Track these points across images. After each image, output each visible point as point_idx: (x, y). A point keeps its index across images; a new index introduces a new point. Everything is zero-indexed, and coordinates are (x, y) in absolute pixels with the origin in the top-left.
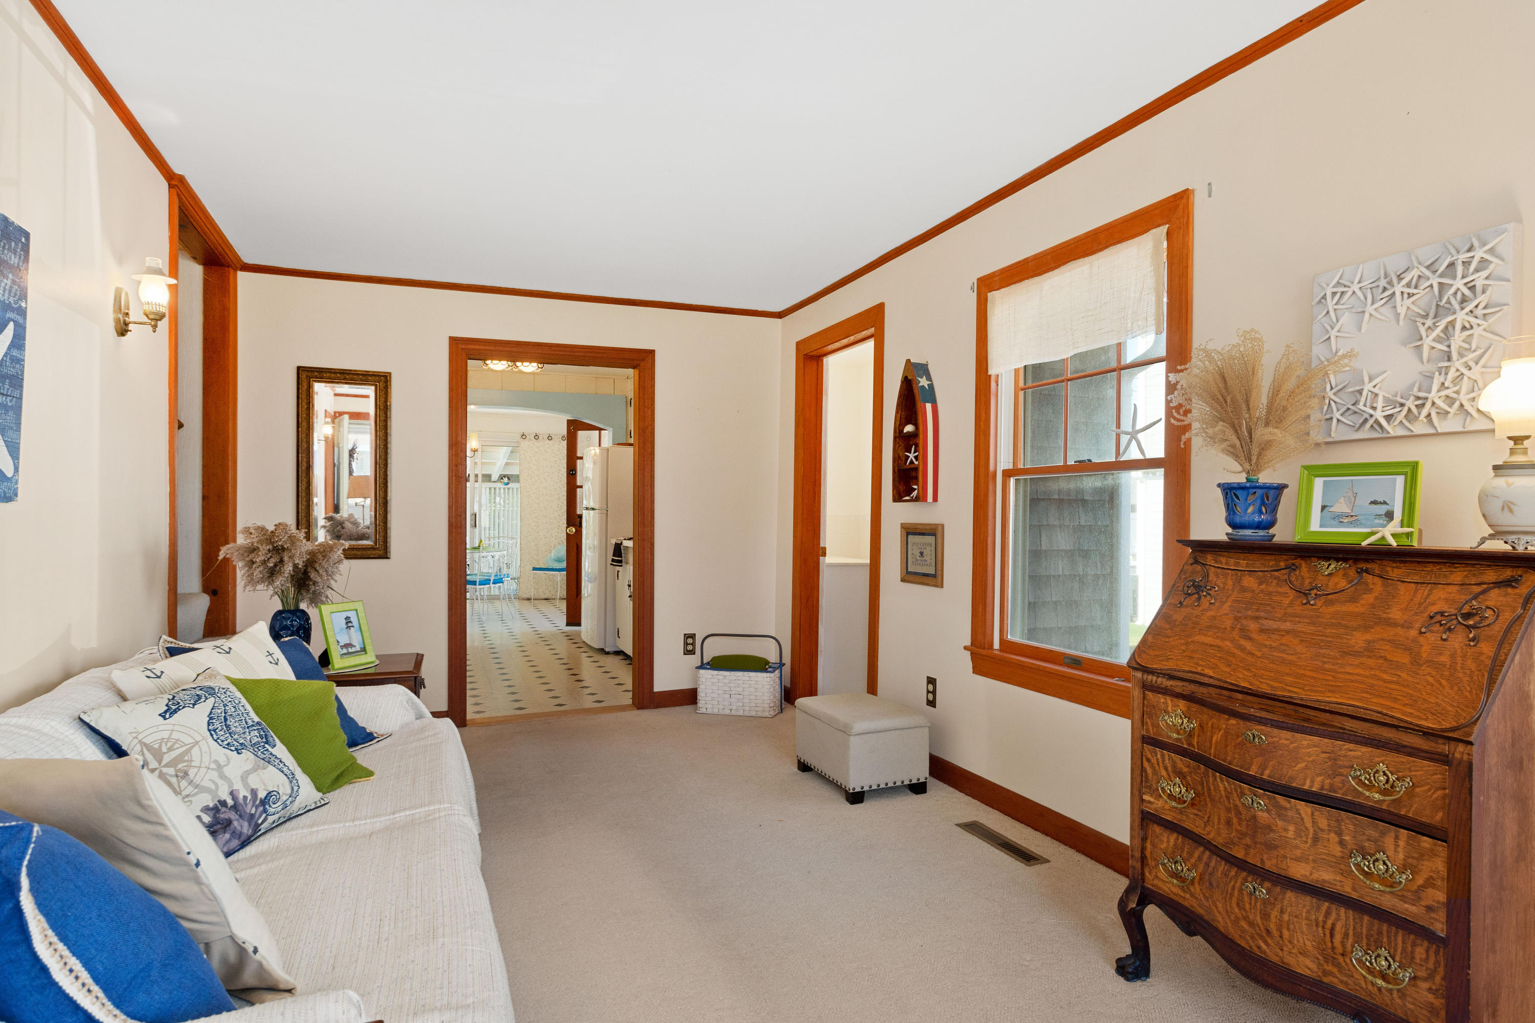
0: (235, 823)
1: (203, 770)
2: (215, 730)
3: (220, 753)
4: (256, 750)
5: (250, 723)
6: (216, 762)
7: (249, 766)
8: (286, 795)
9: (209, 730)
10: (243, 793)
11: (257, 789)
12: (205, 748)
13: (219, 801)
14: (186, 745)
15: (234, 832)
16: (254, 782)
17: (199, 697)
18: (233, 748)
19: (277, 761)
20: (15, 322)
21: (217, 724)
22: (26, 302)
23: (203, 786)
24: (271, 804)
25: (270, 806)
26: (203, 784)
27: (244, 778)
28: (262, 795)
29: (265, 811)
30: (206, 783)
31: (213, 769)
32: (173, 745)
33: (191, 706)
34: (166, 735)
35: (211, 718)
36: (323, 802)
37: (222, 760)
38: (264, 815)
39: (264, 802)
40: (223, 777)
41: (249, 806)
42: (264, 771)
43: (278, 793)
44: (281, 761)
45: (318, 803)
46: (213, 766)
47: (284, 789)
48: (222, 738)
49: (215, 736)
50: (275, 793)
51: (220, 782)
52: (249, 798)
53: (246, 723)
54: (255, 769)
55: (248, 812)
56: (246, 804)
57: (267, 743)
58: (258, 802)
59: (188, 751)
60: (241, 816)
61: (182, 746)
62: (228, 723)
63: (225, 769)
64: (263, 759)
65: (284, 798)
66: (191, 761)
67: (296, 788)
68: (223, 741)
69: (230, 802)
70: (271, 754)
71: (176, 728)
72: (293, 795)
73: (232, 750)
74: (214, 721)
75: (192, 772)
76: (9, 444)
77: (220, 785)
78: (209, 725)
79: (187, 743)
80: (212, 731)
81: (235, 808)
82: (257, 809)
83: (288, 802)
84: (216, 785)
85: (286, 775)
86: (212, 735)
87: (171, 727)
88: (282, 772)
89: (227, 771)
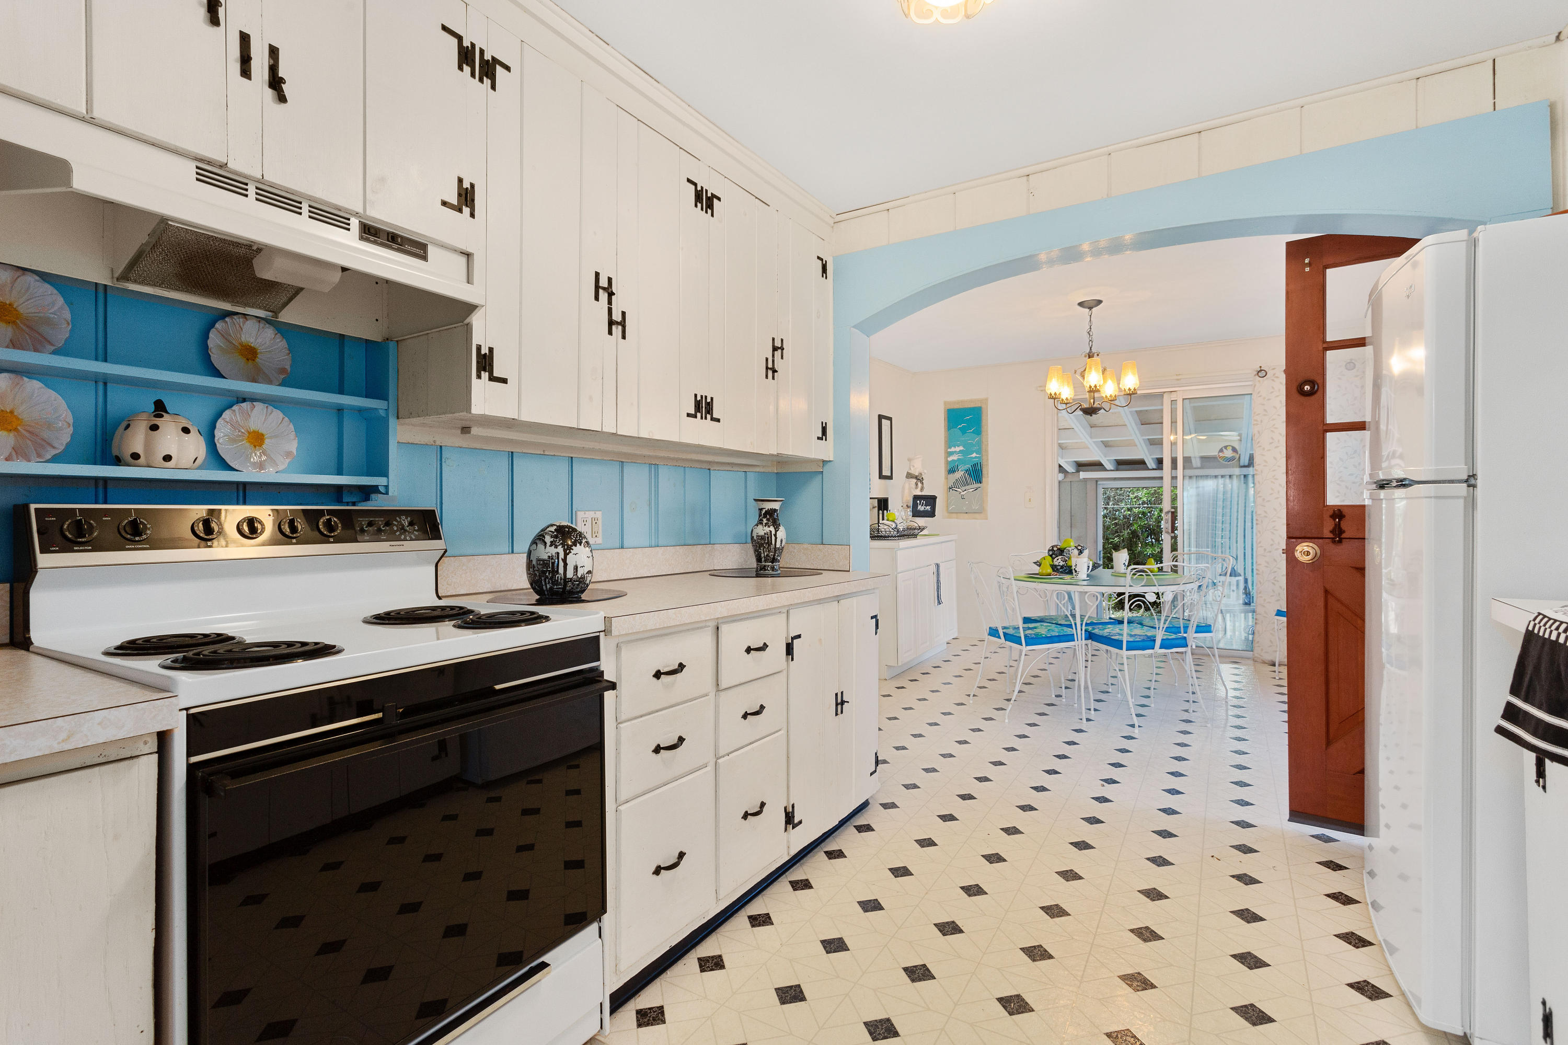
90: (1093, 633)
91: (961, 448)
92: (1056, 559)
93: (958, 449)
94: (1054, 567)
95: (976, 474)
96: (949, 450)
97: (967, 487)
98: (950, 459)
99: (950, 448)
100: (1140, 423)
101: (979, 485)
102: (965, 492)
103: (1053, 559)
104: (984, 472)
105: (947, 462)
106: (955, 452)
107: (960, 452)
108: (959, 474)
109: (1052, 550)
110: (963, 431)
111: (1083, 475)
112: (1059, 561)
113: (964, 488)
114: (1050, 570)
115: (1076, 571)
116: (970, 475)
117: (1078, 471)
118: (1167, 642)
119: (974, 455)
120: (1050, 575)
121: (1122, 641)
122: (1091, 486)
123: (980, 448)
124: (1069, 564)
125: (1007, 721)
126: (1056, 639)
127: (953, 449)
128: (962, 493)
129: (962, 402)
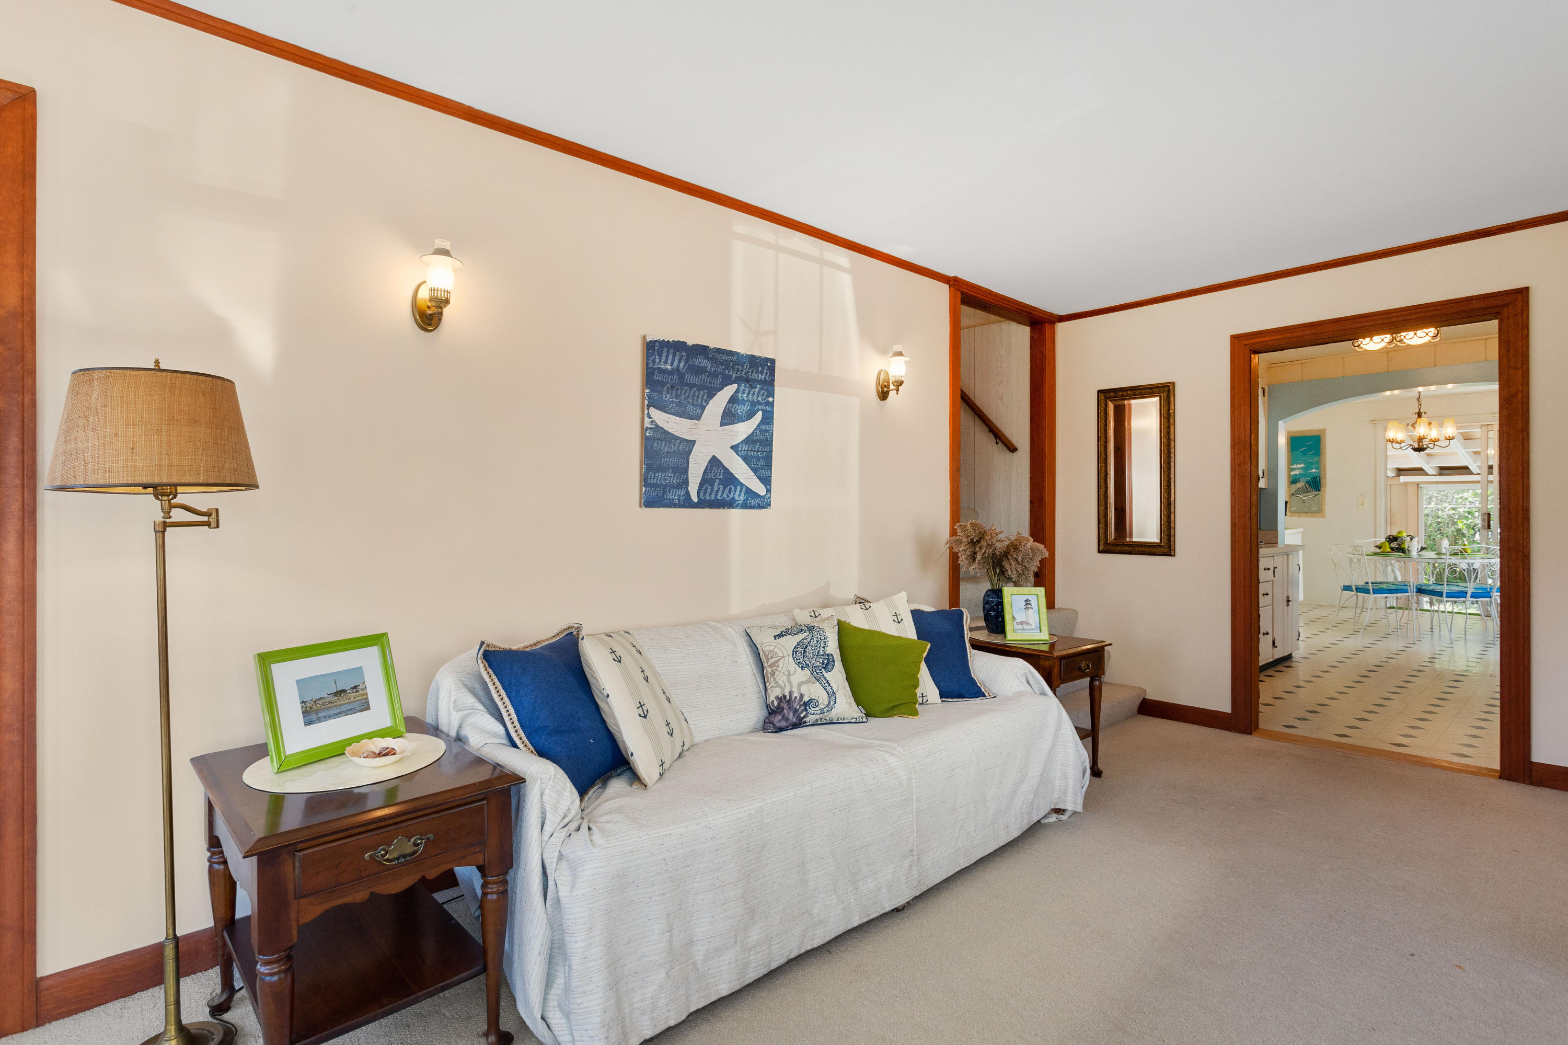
0: (785, 711)
1: (781, 674)
2: (796, 652)
3: (793, 666)
4: (814, 670)
5: (822, 652)
6: (789, 671)
7: (804, 679)
8: (823, 704)
9: (793, 651)
10: (796, 694)
11: (804, 695)
12: (786, 661)
13: (784, 695)
14: (778, 657)
15: (784, 716)
16: (804, 689)
17: (802, 630)
18: (800, 666)
19: (824, 681)
20: (763, 411)
21: (800, 649)
22: (773, 398)
23: (779, 684)
24: (811, 707)
25: (810, 708)
26: (779, 682)
27: (799, 685)
28: (806, 699)
29: (806, 710)
30: (781, 683)
31: (786, 675)
32: (773, 655)
33: (793, 635)
34: (772, 648)
35: (798, 645)
36: (861, 720)
37: (792, 671)
38: (805, 713)
39: (805, 704)
40: (789, 681)
41: (796, 704)
42: (813, 685)
43: (818, 702)
44: (827, 682)
45: (858, 719)
46: (786, 673)
47: (823, 698)
48: (798, 658)
49: (794, 656)
50: (815, 701)
51: (787, 684)
52: (798, 698)
53: (818, 652)
54: (807, 682)
55: (795, 707)
56: (795, 702)
57: (824, 668)
58: (802, 703)
59: (778, 661)
60: (789, 708)
61: (776, 657)
62: (806, 649)
63: (791, 677)
64: (815, 677)
65: (823, 707)
66: (778, 667)
67: (832, 703)
68: (797, 660)
69: (788, 698)
70: (823, 676)
71: (778, 646)
72: (830, 707)
73: (799, 667)
74: (799, 646)
75: (777, 673)
76: (761, 477)
77: (786, 685)
78: (795, 648)
79: (779, 656)
80: (794, 652)
81: (788, 702)
82: (800, 706)
83: (825, 710)
84: (785, 684)
85: (827, 692)
86: (793, 654)
87: (775, 644)
88: (825, 689)
89: (792, 678)
90: (1422, 589)
91: (1302, 465)
92: (1392, 544)
93: (1299, 466)
94: (1392, 548)
95: (1316, 484)
96: (1292, 467)
97: (1307, 494)
98: (1292, 473)
99: (1293, 465)
100: (1462, 438)
101: (1318, 492)
102: (1306, 498)
103: (1390, 544)
104: (1323, 482)
105: (1289, 476)
106: (1298, 468)
107: (1301, 468)
108: (1300, 485)
109: (1389, 538)
110: (1305, 453)
111: (1403, 479)
112: (1395, 545)
113: (1304, 495)
114: (1389, 550)
115: (1408, 551)
116: (1310, 485)
117: (1399, 475)
118: (1474, 594)
119: (1314, 470)
120: (1389, 552)
121: (1442, 592)
122: (1412, 490)
123: (1319, 465)
124: (1402, 547)
125: (1360, 638)
126: (1394, 591)
127: (1295, 466)
128: (1303, 499)
129: (1304, 431)
